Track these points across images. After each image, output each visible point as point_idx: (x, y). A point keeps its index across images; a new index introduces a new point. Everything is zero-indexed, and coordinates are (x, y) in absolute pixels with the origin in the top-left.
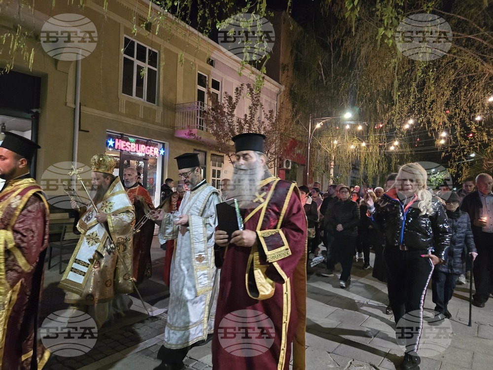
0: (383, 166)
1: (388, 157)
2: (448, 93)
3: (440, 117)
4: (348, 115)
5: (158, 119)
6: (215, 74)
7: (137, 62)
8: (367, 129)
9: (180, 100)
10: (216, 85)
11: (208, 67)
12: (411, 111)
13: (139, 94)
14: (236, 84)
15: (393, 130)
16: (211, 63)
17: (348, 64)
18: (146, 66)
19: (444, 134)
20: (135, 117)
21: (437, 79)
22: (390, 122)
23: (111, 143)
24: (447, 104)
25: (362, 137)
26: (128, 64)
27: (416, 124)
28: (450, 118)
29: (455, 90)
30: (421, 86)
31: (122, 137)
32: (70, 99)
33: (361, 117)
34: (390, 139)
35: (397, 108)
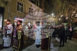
0: (58, 22)
1: (59, 21)
2: (68, 11)
3: (67, 15)
4: (53, 14)
5: (23, 15)
6: (32, 8)
7: (19, 6)
8: (56, 17)
9: (26, 12)
10: (32, 9)
11: (31, 7)
12: (62, 14)
13: (20, 11)
14: (35, 9)
15: (59, 17)
16: (31, 6)
17: (53, 7)
18: (21, 6)
19: (67, 17)
20: (19, 14)
21: (66, 9)
22: (59, 15)
23: (15, 18)
24: (68, 13)
25: (55, 18)
26: (18, 6)
27: (63, 16)
28: (68, 15)
29: (69, 11)
30: (64, 10)
31: (17, 18)
32: (9, 11)
33: (55, 15)
34: (59, 18)
35: (60, 13)
